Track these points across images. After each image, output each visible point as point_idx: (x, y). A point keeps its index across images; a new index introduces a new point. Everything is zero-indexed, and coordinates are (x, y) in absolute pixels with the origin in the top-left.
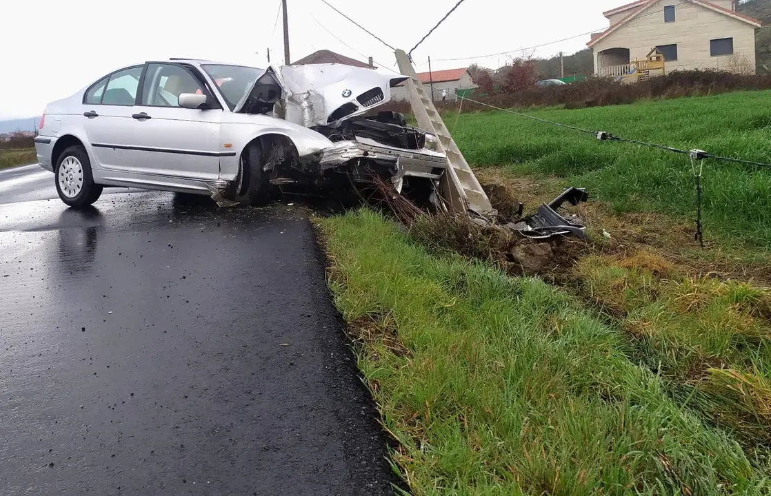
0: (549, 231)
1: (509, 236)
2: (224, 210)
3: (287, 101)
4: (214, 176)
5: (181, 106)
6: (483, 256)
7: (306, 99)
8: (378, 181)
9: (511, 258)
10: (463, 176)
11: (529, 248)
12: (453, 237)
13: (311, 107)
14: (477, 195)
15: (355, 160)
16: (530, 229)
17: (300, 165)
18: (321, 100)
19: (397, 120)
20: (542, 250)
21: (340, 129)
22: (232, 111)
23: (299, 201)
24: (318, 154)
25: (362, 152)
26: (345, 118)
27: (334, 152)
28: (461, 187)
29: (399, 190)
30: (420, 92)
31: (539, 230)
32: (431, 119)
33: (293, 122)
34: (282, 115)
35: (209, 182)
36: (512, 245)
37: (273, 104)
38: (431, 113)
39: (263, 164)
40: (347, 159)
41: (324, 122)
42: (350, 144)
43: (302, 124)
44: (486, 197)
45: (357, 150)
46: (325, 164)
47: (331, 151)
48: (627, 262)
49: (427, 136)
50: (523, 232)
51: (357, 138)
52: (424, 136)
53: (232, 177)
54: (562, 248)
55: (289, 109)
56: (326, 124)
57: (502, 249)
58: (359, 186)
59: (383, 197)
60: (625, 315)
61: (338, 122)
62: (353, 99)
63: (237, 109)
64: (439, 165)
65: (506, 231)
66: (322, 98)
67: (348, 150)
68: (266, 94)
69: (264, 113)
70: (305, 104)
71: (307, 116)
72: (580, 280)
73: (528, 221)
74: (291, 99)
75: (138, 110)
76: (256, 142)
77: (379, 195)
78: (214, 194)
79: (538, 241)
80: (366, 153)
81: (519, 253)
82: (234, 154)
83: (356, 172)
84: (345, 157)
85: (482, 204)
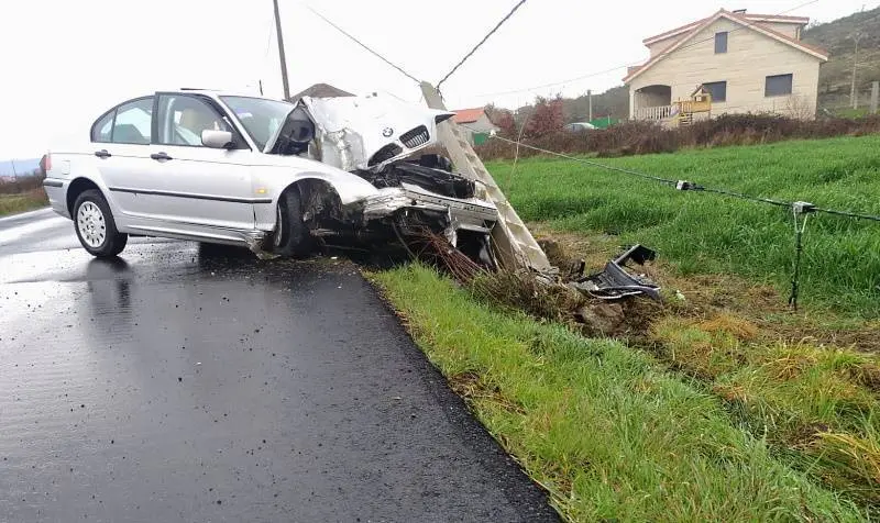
0: (619, 291)
1: (577, 296)
2: (264, 263)
3: (322, 140)
4: (250, 226)
5: (205, 145)
6: (551, 316)
7: (342, 138)
8: (429, 233)
9: (580, 319)
10: (516, 230)
11: (600, 310)
12: (518, 295)
13: (348, 148)
14: (533, 251)
15: (402, 210)
16: (597, 289)
17: (340, 215)
18: (358, 141)
19: (443, 164)
20: (614, 311)
21: (381, 174)
22: (261, 151)
23: (344, 255)
24: (361, 202)
25: (410, 201)
26: (388, 162)
27: (378, 201)
28: (516, 242)
29: (454, 243)
30: (456, 133)
31: (608, 290)
32: (472, 166)
33: (331, 165)
34: (318, 157)
35: (244, 233)
36: (581, 305)
37: (307, 143)
38: (471, 159)
39: (303, 211)
40: (395, 209)
41: (364, 166)
42: (395, 191)
43: (340, 167)
44: (543, 254)
45: (404, 198)
46: (369, 214)
47: (375, 199)
48: (708, 325)
49: (477, 183)
50: (591, 291)
51: (404, 184)
52: (474, 185)
53: (270, 227)
54: (635, 309)
55: (325, 149)
56: (367, 168)
57: (571, 310)
58: (408, 239)
59: (437, 251)
60: (713, 379)
61: (380, 166)
62: (395, 139)
63: (266, 149)
64: (489, 217)
65: (573, 290)
66: (361, 138)
67: (394, 198)
68: (298, 132)
69: (297, 154)
70: (341, 144)
71: (344, 158)
72: (659, 343)
73: (594, 278)
74: (326, 138)
75: (157, 149)
76: (293, 188)
77: (432, 248)
78: (252, 245)
79: (609, 301)
80: (414, 203)
81: (588, 314)
82: (270, 202)
83: (403, 223)
84: (392, 206)
85: (540, 261)
